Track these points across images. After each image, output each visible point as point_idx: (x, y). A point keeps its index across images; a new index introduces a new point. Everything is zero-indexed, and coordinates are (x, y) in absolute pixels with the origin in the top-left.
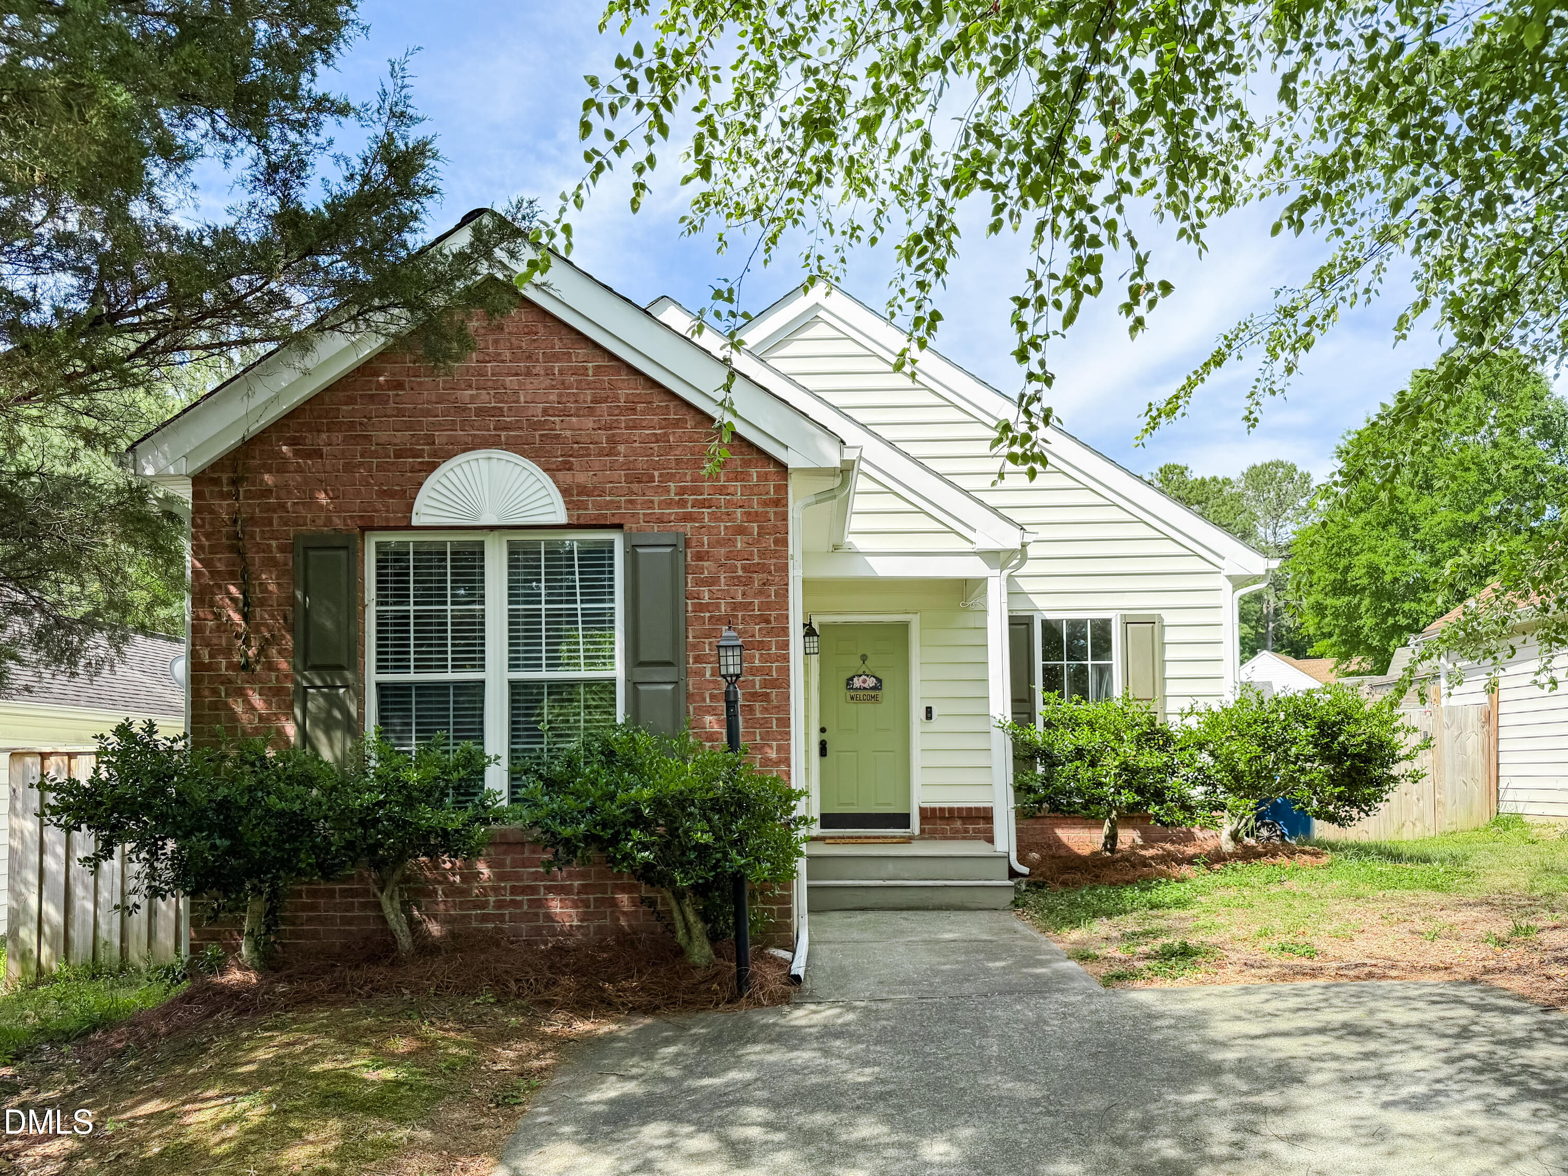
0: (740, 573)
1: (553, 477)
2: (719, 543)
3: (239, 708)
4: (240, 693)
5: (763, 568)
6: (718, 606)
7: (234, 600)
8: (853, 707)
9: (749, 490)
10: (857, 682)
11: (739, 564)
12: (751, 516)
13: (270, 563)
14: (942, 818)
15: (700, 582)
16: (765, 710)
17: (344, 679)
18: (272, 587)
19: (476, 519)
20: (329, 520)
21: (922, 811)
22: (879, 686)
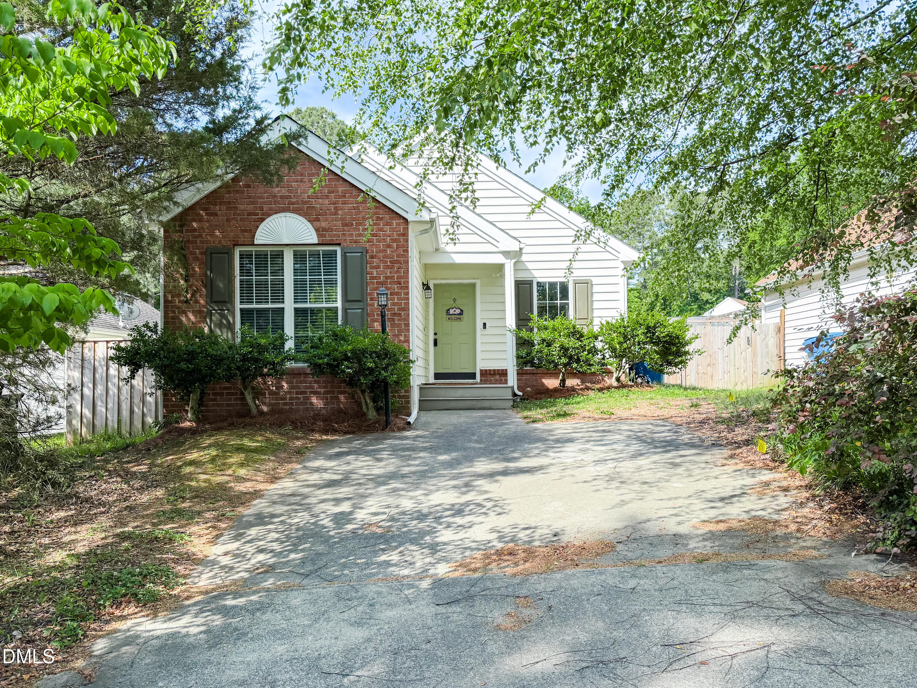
0: (389, 264)
1: (312, 224)
2: (380, 251)
3: (184, 319)
4: (184, 312)
5: (398, 262)
6: (380, 278)
7: (181, 275)
8: (449, 323)
9: (392, 230)
10: (451, 312)
11: (388, 260)
13: (196, 259)
14: (490, 374)
15: (372, 268)
16: (399, 320)
17: (226, 307)
18: (197, 269)
19: (280, 241)
20: (220, 242)
21: (481, 371)
22: (461, 313)
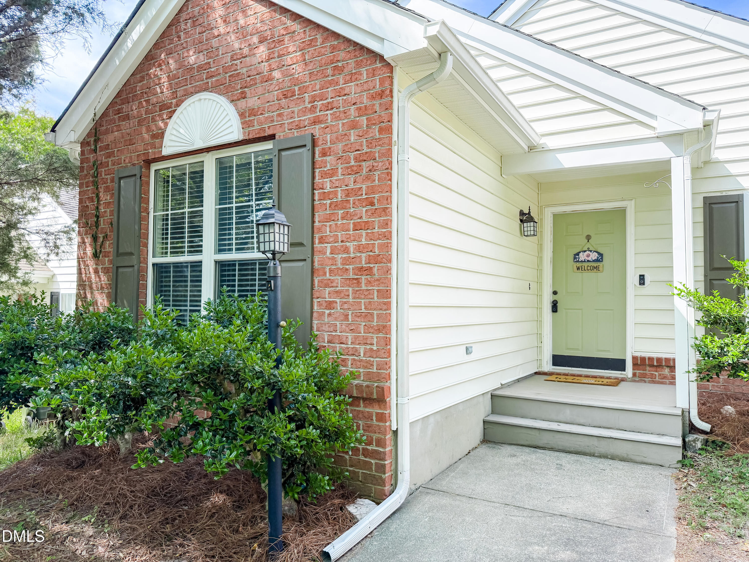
0: (353, 163)
1: (235, 105)
2: (338, 139)
3: (94, 282)
8: (579, 275)
9: (360, 88)
10: (582, 257)
11: (352, 155)
12: (362, 111)
14: (652, 366)
15: (324, 175)
19: (193, 144)
21: (634, 358)
22: (600, 258)
